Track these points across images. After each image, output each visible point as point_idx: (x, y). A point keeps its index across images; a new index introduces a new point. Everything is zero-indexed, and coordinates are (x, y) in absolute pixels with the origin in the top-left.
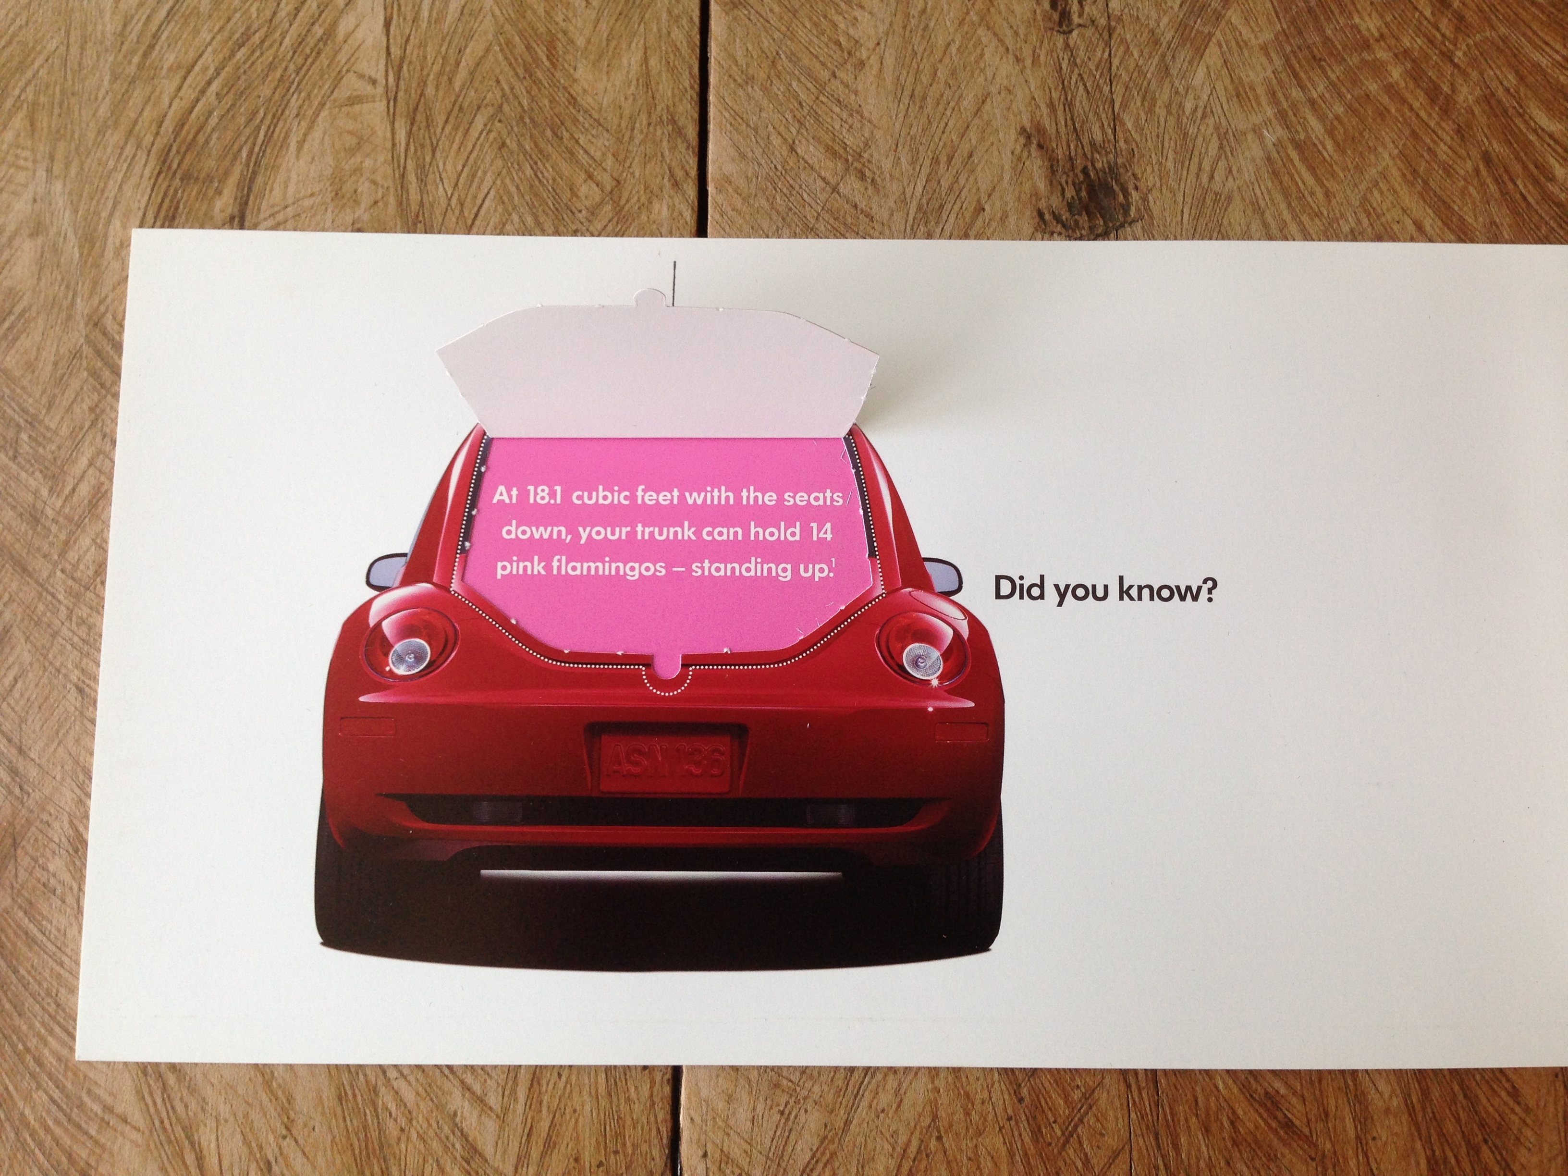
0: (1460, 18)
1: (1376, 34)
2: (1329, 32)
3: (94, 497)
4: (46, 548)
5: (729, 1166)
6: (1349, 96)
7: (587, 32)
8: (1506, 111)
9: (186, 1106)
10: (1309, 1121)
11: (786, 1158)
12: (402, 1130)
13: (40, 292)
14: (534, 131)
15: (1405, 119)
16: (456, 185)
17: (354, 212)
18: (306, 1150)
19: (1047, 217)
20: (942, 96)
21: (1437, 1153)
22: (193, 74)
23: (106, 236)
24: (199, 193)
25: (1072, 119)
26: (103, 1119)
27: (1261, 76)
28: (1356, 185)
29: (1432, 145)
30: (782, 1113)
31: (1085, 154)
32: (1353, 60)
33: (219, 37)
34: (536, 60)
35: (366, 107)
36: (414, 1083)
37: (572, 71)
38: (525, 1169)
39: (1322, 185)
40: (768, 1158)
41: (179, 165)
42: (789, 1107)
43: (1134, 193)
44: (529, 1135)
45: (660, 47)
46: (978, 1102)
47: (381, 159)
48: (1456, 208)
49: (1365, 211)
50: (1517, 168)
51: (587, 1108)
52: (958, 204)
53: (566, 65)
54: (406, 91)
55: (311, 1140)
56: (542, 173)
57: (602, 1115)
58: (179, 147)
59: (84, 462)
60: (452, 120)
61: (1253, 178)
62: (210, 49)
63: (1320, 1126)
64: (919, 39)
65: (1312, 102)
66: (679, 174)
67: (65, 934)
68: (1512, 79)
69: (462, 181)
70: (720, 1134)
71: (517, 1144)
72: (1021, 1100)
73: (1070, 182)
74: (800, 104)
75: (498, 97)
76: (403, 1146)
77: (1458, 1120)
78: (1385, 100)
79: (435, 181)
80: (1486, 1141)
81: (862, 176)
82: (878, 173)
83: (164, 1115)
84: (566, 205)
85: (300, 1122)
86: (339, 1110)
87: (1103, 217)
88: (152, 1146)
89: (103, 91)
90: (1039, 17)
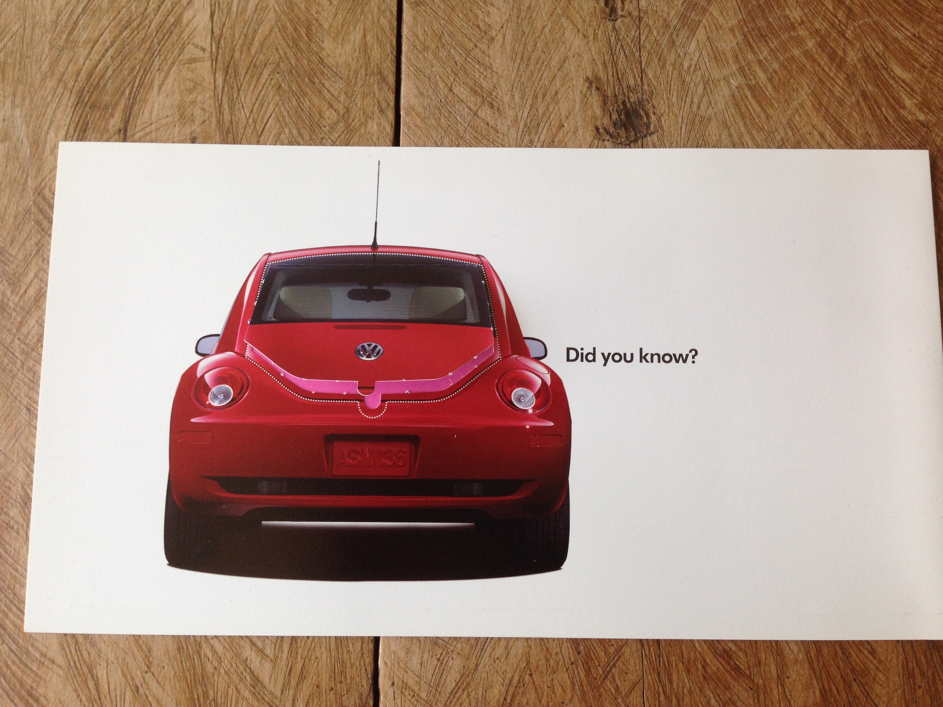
0: (850, 10)
1: (799, 21)
2: (771, 20)
3: (37, 295)
4: (9, 326)
5: (407, 690)
6: (782, 58)
7: (330, 20)
8: (876, 66)
9: (89, 654)
10: (749, 666)
11: (441, 686)
12: (215, 668)
13: (7, 175)
14: (299, 80)
15: (815, 72)
16: (252, 111)
17: (191, 127)
18: (159, 680)
19: (601, 130)
20: (540, 58)
21: (826, 686)
22: (97, 45)
23: (45, 141)
24: (100, 116)
25: (617, 72)
26: (40, 661)
27: (730, 46)
28: (785, 111)
29: (831, 87)
30: (439, 660)
31: (624, 93)
32: (785, 37)
33: (113, 23)
34: (300, 36)
35: (199, 64)
36: (222, 641)
37: (321, 43)
38: (287, 692)
39: (765, 112)
40: (430, 686)
41: (89, 99)
42: (443, 656)
43: (653, 116)
44: (290, 671)
45: (373, 29)
46: (553, 654)
47: (208, 95)
48: (845, 125)
49: (790, 127)
50: (882, 101)
51: (324, 656)
52: (549, 123)
53: (317, 40)
54: (223, 55)
55: (162, 674)
56: (303, 104)
57: (333, 661)
58: (89, 88)
59: (31, 275)
60: (250, 73)
61: (724, 107)
62: (108, 30)
63: (756, 670)
64: (526, 24)
65: (760, 62)
66: (384, 105)
67: (19, 553)
68: (880, 47)
69: (255, 108)
70: (402, 672)
71: (283, 677)
72: (579, 653)
73: (615, 110)
74: (456, 63)
75: (277, 59)
76: (216, 678)
77: (839, 668)
78: (804, 60)
79: (239, 109)
80: (855, 680)
81: (492, 106)
82: (501, 104)
83: (76, 658)
84: (316, 123)
85: (156, 663)
86: (178, 657)
87: (634, 131)
88: (69, 677)
89: (44, 56)
90: (598, 11)
